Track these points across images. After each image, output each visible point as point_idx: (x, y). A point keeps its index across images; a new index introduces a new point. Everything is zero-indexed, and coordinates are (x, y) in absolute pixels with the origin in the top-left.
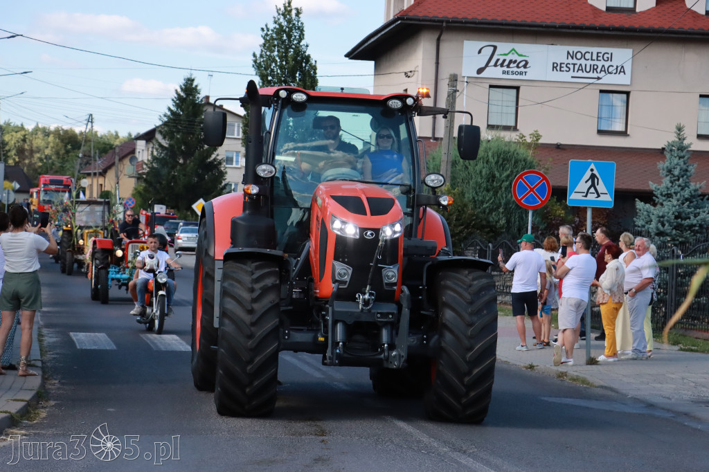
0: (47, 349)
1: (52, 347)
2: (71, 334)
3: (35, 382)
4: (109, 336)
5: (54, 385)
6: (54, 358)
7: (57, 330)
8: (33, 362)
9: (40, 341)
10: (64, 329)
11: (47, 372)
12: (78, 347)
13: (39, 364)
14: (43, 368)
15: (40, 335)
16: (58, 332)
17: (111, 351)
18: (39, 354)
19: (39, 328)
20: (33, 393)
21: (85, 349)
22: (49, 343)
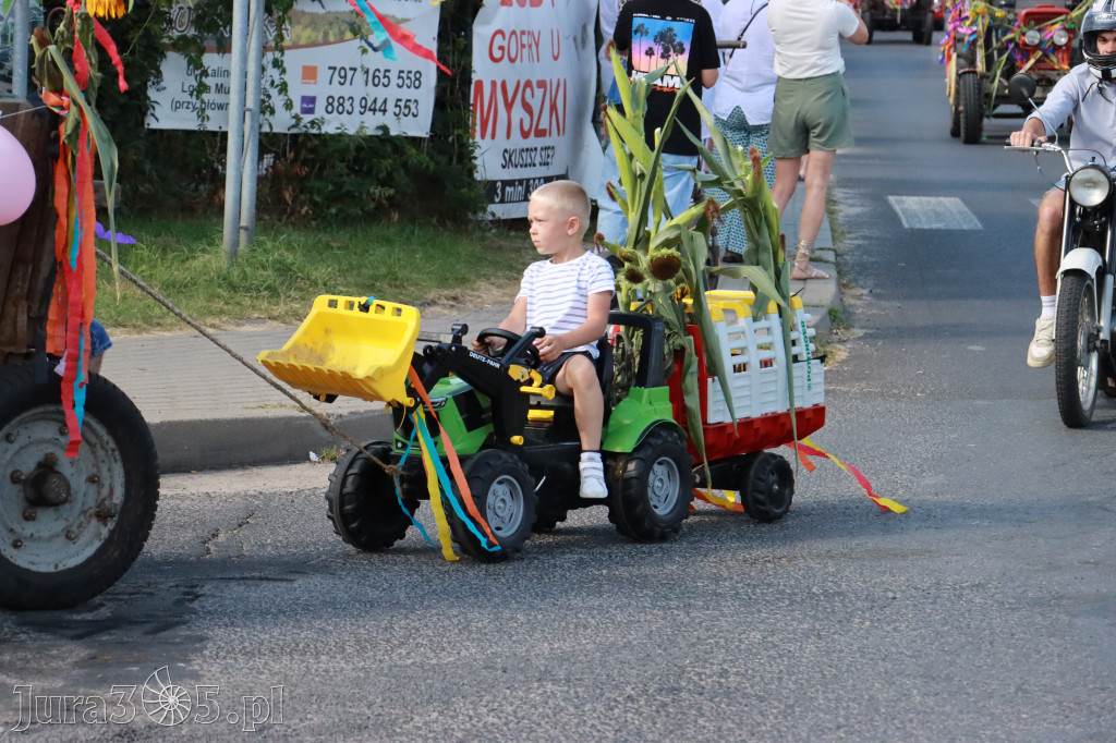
0: (845, 229)
1: (854, 223)
2: (892, 199)
3: (825, 291)
4: (967, 203)
5: (860, 299)
6: (859, 246)
7: (863, 190)
8: (818, 253)
9: (831, 213)
10: (878, 191)
11: (846, 273)
12: (906, 226)
13: (831, 256)
14: (837, 264)
15: (830, 201)
16: (864, 195)
17: (974, 232)
18: (830, 237)
19: (829, 188)
20: (824, 311)
21: (919, 230)
22: (847, 216)
